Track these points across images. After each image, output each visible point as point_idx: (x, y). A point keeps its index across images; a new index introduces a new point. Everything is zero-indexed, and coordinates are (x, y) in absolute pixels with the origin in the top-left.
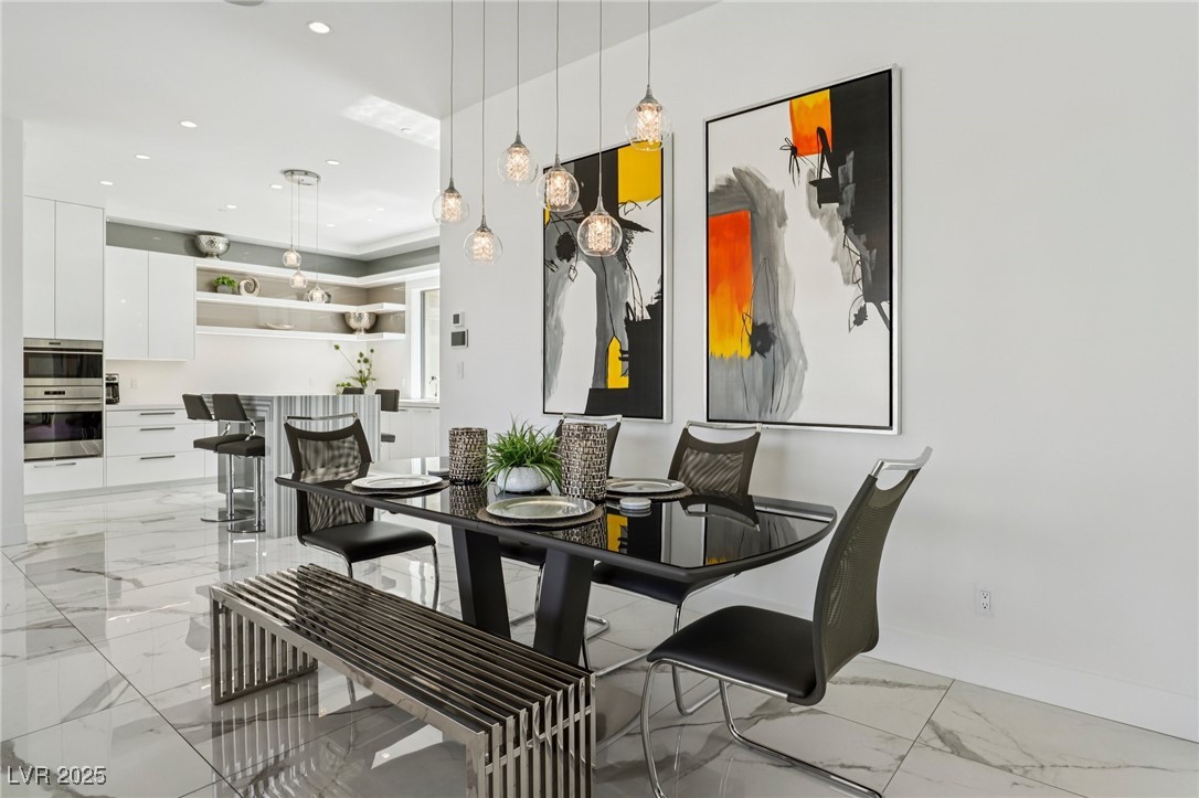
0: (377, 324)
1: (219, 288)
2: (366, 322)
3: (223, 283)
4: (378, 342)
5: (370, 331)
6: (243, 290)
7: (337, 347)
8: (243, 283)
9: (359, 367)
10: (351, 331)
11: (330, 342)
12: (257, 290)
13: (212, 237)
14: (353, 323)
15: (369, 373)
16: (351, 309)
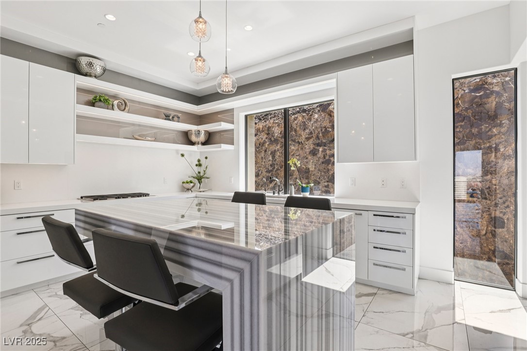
0: (210, 139)
1: (96, 104)
2: (202, 138)
3: (100, 100)
4: (209, 152)
5: (204, 144)
6: (116, 107)
7: (183, 155)
8: (116, 102)
9: (197, 169)
10: (192, 143)
11: (177, 151)
12: (127, 109)
13: (91, 59)
14: (194, 138)
15: (204, 174)
16: (193, 128)
